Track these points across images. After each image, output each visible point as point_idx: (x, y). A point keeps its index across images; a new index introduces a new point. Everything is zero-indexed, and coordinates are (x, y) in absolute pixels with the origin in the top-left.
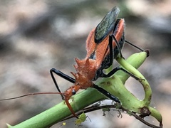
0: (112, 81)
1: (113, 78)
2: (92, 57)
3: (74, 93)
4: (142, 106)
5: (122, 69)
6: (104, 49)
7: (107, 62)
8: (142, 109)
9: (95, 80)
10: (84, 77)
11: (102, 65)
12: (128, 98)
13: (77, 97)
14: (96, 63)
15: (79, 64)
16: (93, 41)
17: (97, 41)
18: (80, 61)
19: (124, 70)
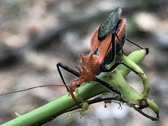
0: (114, 76)
1: (115, 72)
2: (95, 53)
3: (78, 86)
4: (141, 98)
5: (123, 63)
6: (107, 46)
7: (108, 59)
8: (141, 101)
9: (98, 74)
10: (87, 71)
11: (105, 61)
12: (128, 90)
13: (81, 89)
14: (99, 58)
15: (83, 59)
16: (96, 39)
17: (101, 39)
18: (84, 57)
19: (125, 65)
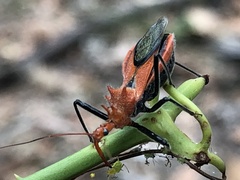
0: (158, 117)
1: (160, 112)
2: (130, 85)
3: (106, 134)
4: (198, 151)
5: (171, 100)
6: (147, 74)
7: (150, 92)
8: (198, 155)
9: (134, 115)
10: (119, 111)
11: (144, 95)
12: (180, 140)
13: (110, 138)
14: (136, 92)
15: (112, 94)
16: (131, 63)
17: (138, 64)
18: (114, 90)
19: (174, 102)
